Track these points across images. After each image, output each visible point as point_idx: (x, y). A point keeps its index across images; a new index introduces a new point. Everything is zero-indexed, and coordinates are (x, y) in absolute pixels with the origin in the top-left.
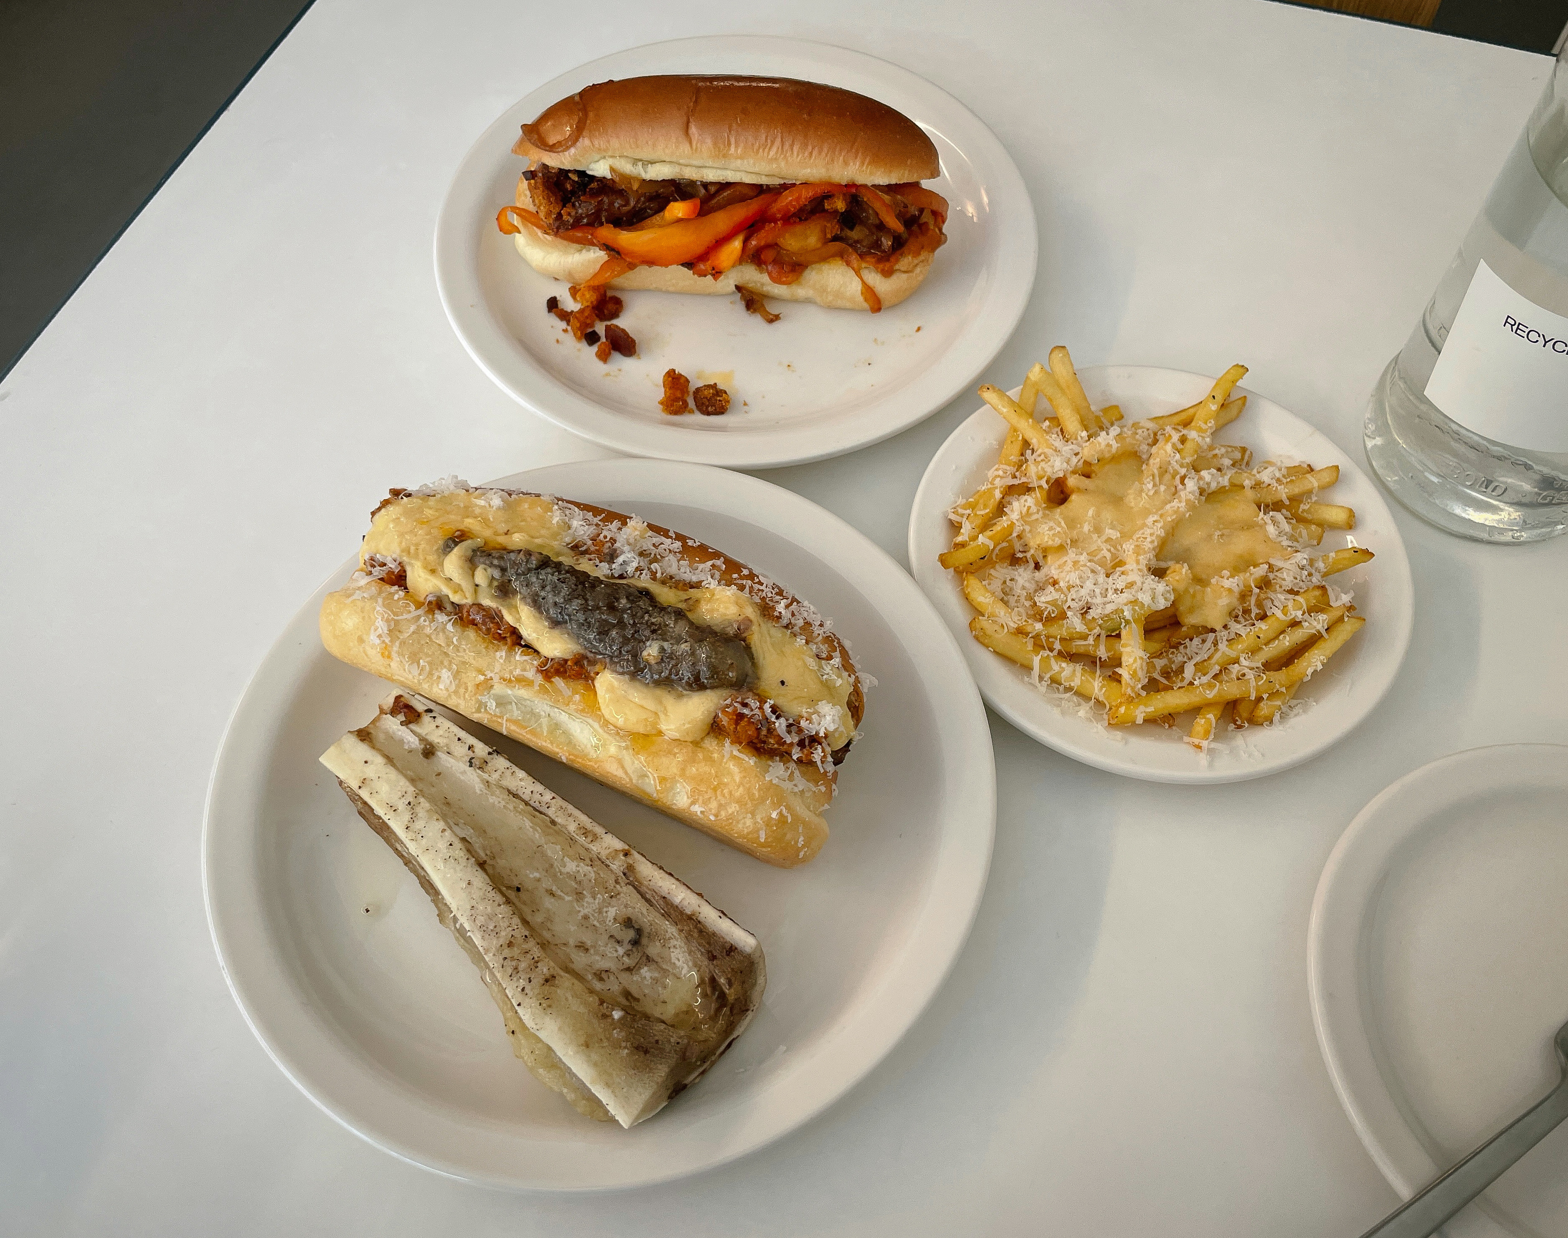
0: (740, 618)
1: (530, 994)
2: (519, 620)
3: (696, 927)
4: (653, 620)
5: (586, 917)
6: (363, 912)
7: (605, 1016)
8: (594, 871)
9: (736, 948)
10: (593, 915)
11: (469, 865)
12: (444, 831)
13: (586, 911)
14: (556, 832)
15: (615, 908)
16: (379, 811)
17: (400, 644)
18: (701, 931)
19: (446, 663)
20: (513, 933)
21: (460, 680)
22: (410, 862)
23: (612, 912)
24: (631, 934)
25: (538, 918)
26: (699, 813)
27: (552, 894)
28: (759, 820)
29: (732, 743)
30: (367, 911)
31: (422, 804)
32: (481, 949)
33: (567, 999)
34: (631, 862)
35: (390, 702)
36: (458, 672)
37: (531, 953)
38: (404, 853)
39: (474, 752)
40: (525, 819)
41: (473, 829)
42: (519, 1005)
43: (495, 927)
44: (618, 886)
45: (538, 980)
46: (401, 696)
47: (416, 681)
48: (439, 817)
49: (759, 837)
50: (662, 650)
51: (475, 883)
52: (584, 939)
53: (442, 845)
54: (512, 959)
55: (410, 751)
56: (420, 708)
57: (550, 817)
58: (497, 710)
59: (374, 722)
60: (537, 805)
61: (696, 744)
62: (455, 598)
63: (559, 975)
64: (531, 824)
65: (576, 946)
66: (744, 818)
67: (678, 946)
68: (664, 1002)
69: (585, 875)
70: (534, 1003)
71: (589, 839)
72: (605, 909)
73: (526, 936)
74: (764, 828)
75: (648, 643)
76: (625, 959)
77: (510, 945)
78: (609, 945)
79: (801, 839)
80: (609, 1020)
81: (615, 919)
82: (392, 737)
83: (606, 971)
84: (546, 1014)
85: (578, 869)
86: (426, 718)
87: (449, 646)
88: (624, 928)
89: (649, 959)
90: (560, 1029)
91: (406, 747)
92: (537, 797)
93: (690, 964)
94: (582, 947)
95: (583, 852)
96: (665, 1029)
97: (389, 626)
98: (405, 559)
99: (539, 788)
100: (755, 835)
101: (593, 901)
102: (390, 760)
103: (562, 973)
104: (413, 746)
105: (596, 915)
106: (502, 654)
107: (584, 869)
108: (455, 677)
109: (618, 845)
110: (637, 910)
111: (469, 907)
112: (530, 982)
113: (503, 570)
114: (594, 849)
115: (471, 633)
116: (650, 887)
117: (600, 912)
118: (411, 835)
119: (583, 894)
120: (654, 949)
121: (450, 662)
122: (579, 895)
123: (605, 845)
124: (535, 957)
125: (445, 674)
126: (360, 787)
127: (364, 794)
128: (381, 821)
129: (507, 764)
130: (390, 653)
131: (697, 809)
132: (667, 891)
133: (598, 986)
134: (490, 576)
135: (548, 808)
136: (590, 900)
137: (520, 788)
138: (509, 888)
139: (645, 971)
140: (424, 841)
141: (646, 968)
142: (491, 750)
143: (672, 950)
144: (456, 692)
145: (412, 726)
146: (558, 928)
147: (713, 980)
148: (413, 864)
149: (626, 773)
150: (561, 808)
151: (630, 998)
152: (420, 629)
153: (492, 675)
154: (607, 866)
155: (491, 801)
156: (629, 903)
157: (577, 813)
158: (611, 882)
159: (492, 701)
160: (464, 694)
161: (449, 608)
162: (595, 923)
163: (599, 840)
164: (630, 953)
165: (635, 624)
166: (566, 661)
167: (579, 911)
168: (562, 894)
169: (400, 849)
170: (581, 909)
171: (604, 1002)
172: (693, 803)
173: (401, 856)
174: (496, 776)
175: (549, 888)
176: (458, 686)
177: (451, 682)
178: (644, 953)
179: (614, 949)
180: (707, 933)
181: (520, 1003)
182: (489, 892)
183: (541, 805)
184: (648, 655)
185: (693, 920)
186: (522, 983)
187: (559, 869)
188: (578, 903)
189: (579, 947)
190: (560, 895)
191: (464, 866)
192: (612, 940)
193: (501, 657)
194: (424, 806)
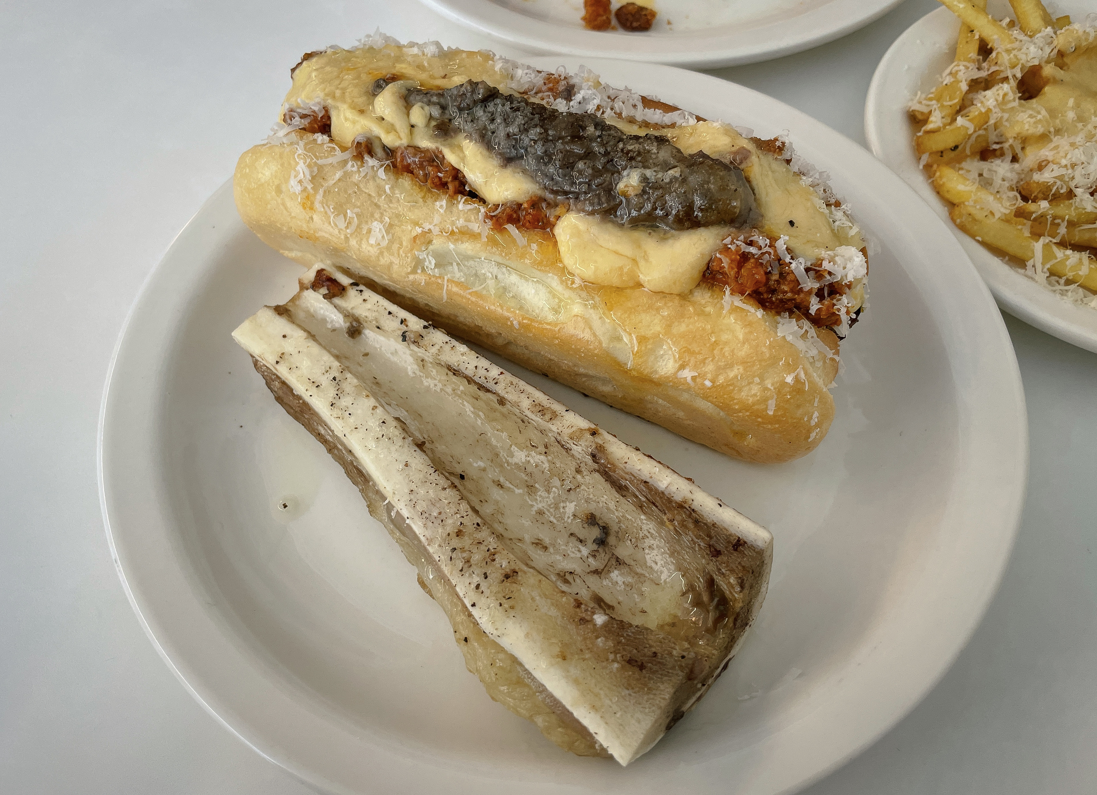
0: (734, 149)
1: (487, 592)
2: (463, 159)
3: (690, 516)
4: (630, 148)
5: (540, 513)
6: (281, 508)
7: (583, 621)
8: (548, 461)
9: (745, 542)
10: (548, 510)
11: (406, 446)
12: (374, 408)
13: (540, 506)
14: (504, 415)
15: (574, 503)
16: (300, 388)
17: (325, 192)
18: (696, 522)
19: (377, 216)
20: (461, 520)
21: (393, 235)
22: (336, 447)
23: (570, 508)
24: (595, 533)
25: (487, 510)
26: (689, 379)
27: (500, 486)
28: (769, 386)
29: (733, 292)
30: (285, 506)
31: (349, 380)
32: (423, 539)
33: (533, 599)
34: (601, 442)
35: (310, 275)
36: (391, 226)
37: (485, 543)
38: (328, 438)
39: (407, 326)
40: (465, 403)
41: (407, 411)
42: (473, 605)
43: (440, 513)
44: (579, 477)
45: (495, 576)
46: (322, 270)
47: (343, 237)
48: (368, 393)
49: (766, 409)
50: (645, 179)
51: (413, 465)
52: (541, 536)
53: (373, 423)
54: (463, 550)
55: (334, 330)
56: (345, 280)
57: (498, 395)
58: (436, 270)
59: (293, 300)
60: (482, 381)
61: (684, 296)
62: (389, 140)
63: (521, 571)
64: (472, 409)
65: (533, 543)
66: (749, 384)
67: (655, 546)
68: (644, 612)
69: (536, 466)
70: (493, 604)
71: (547, 417)
72: (562, 505)
73: (478, 524)
74: (775, 396)
75: (625, 173)
76: (591, 560)
77: (459, 534)
78: (571, 544)
79: (816, 414)
80: (590, 626)
81: (574, 516)
82: (313, 316)
83: (571, 573)
84: (508, 617)
85: (528, 459)
86: (352, 292)
87: (380, 196)
88: (586, 525)
89: (619, 562)
90: (527, 635)
91: (329, 326)
92: (482, 372)
93: (672, 567)
94: (538, 544)
95: (535, 437)
96: (664, 638)
97: (311, 172)
98: (330, 102)
99: (483, 363)
100: (762, 407)
101: (547, 495)
102: (312, 336)
103: (525, 568)
104: (337, 324)
105: (551, 510)
106: (442, 203)
107: (536, 458)
108: (387, 232)
109: (583, 424)
110: (601, 505)
111: (407, 491)
112: (486, 578)
113: (443, 108)
114: (554, 428)
115: (406, 182)
116: (626, 471)
117: (557, 508)
118: (336, 412)
119: (535, 487)
120: (624, 551)
121: (382, 214)
122: (531, 488)
123: (567, 423)
124: (491, 548)
125: (376, 226)
126: (277, 362)
127: (282, 371)
128: (301, 401)
129: (446, 338)
130: (312, 203)
131: (687, 374)
132: (648, 475)
133: (566, 587)
134: (428, 115)
135: (496, 383)
136: (544, 494)
137: (462, 363)
138: (451, 474)
139: (615, 575)
140: (352, 420)
141: (616, 572)
142: (425, 324)
143: (647, 551)
144: (388, 248)
145: (337, 300)
146: (510, 521)
147: (711, 583)
148: (338, 449)
149: (595, 335)
150: (512, 383)
151: (602, 604)
152: (347, 175)
153: (431, 227)
154: (568, 450)
156: (591, 496)
157: (530, 389)
158: (570, 471)
159: (430, 258)
160: (399, 251)
161: (379, 152)
162: (552, 519)
163: (559, 418)
164: (597, 554)
165: (607, 154)
166: (520, 205)
167: (532, 506)
168: (512, 487)
169: (323, 432)
170: (534, 503)
171: (581, 604)
172: (682, 367)
173: (324, 441)
174: (434, 350)
175: (496, 479)
176: (391, 242)
177: (383, 237)
178: (613, 554)
179: (577, 549)
180: (705, 524)
181: (474, 603)
182: (430, 474)
183: (487, 382)
184: (626, 186)
185: (686, 508)
186: (476, 579)
187: (506, 459)
188: (531, 497)
189: (537, 544)
190: (509, 488)
191: (400, 446)
192: (573, 539)
193: (441, 207)
194: (351, 381)
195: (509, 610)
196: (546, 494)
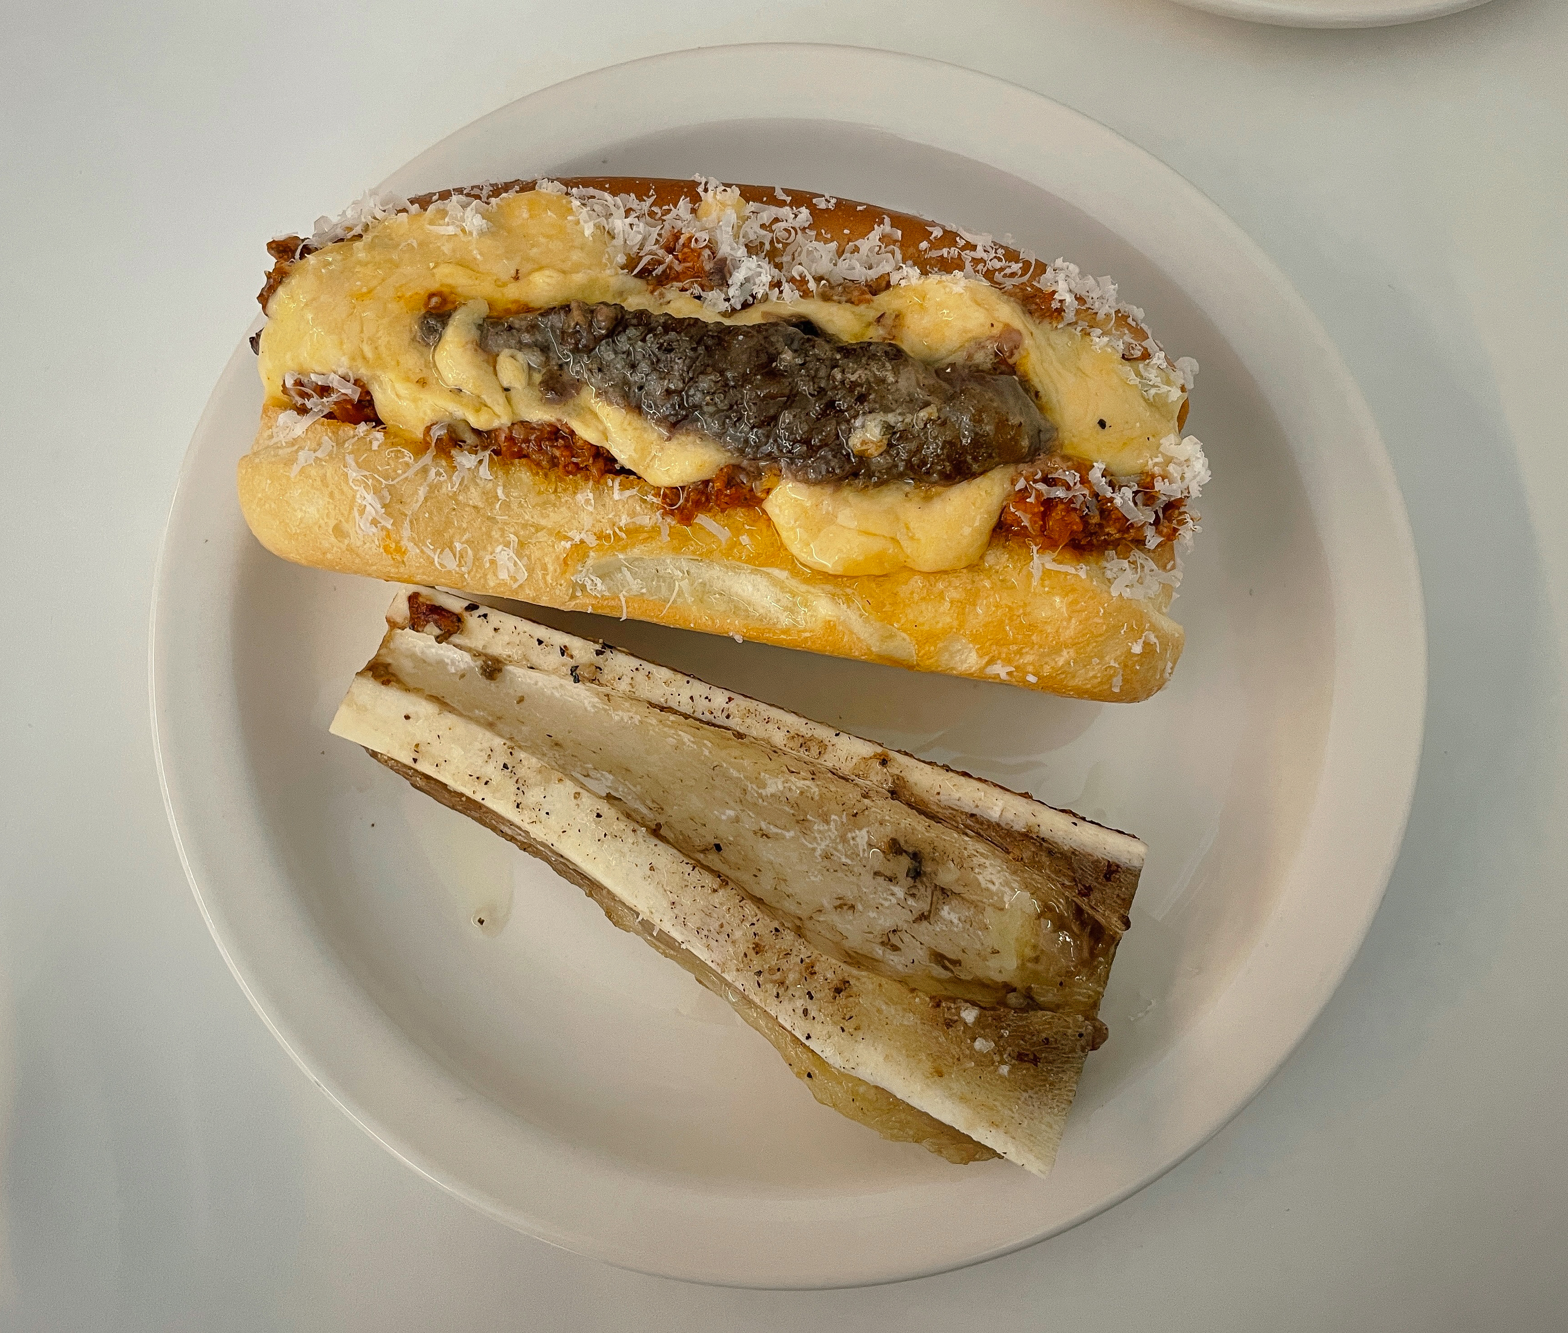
0: (995, 331)
2: (605, 434)
3: (1041, 848)
4: (853, 378)
5: (827, 856)
6: (474, 924)
7: (949, 1022)
8: (820, 787)
9: (1119, 866)
10: (836, 849)
11: (641, 840)
13: (823, 846)
15: (867, 831)
17: (411, 522)
18: (1050, 853)
19: (496, 534)
20: (754, 929)
21: (529, 558)
22: (536, 848)
23: (862, 837)
24: (905, 862)
26: (1003, 675)
27: (766, 837)
28: (1112, 663)
29: (1042, 550)
30: (481, 922)
31: (524, 762)
32: (713, 966)
33: (879, 1011)
34: (897, 772)
35: (401, 608)
36: (522, 544)
37: (794, 953)
38: (521, 838)
39: (572, 657)
40: (680, 733)
41: (612, 774)
42: (808, 1037)
43: (722, 926)
45: (823, 994)
46: (416, 595)
48: (561, 775)
50: (889, 428)
51: (661, 867)
52: (841, 892)
53: (585, 820)
54: (770, 971)
55: (462, 675)
56: (456, 605)
57: (733, 730)
58: (604, 586)
59: (386, 642)
60: (708, 717)
61: (975, 566)
62: (479, 421)
63: (853, 977)
65: (836, 908)
66: (1085, 667)
67: (987, 865)
68: (995, 952)
69: (802, 793)
71: (814, 751)
72: (849, 835)
73: (777, 930)
74: (1121, 671)
75: (858, 423)
76: (911, 902)
77: (758, 949)
78: (880, 889)
80: (960, 1027)
81: (872, 847)
82: (425, 662)
83: (894, 931)
84: (856, 1041)
85: (787, 785)
86: (472, 620)
87: (491, 505)
88: (890, 857)
89: (945, 893)
91: (453, 671)
92: (702, 704)
93: (1017, 886)
94: (844, 905)
96: (1052, 1018)
97: (381, 498)
98: (363, 372)
99: (699, 689)
101: (826, 827)
102: (442, 704)
103: (856, 972)
104: (462, 666)
105: (840, 848)
106: (586, 495)
107: (799, 783)
108: (519, 555)
109: (866, 749)
110: (907, 828)
111: (666, 904)
112: (812, 999)
113: (545, 349)
114: (824, 761)
115: (523, 474)
117: (845, 843)
118: (527, 814)
119: (808, 820)
120: (948, 876)
121: (502, 530)
122: (803, 825)
123: (843, 755)
124: (805, 958)
125: (502, 553)
126: (416, 759)
127: (424, 767)
128: (464, 799)
129: (634, 662)
130: (397, 543)
131: (999, 670)
132: (972, 805)
133: (895, 960)
134: (525, 366)
135: (728, 717)
136: (823, 827)
138: (707, 853)
139: (946, 913)
140: (554, 820)
141: (946, 908)
142: (598, 647)
143: (977, 870)
145: (456, 639)
146: (799, 888)
147: (1078, 912)
150: (749, 711)
151: (946, 962)
152: (434, 488)
153: (583, 536)
154: (847, 779)
155: (617, 718)
157: (775, 713)
160: (544, 578)
161: (470, 439)
162: (845, 861)
163: (830, 748)
164: (915, 891)
165: (821, 391)
166: (706, 483)
167: (814, 850)
168: (780, 831)
170: (816, 846)
171: (941, 1001)
172: (991, 662)
174: (622, 685)
175: (758, 829)
176: (530, 568)
177: (515, 564)
178: (936, 886)
179: (889, 892)
180: (1061, 853)
181: (808, 1034)
182: (689, 874)
183: (715, 717)
184: (864, 443)
185: (1033, 838)
186: (799, 1004)
187: (758, 793)
188: (806, 836)
189: (840, 906)
190: (777, 834)
191: (633, 844)
192: (880, 880)
193: (587, 501)
194: (529, 763)
195: (855, 1033)
196: (825, 825)
